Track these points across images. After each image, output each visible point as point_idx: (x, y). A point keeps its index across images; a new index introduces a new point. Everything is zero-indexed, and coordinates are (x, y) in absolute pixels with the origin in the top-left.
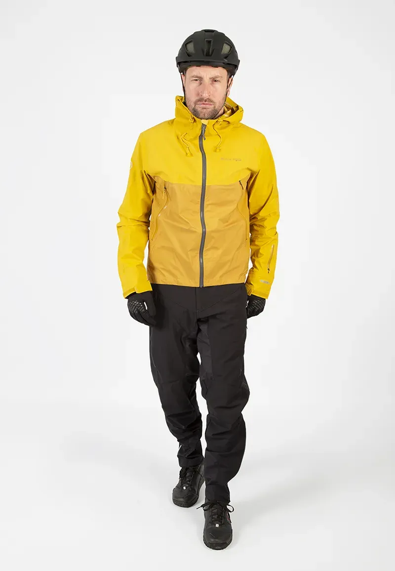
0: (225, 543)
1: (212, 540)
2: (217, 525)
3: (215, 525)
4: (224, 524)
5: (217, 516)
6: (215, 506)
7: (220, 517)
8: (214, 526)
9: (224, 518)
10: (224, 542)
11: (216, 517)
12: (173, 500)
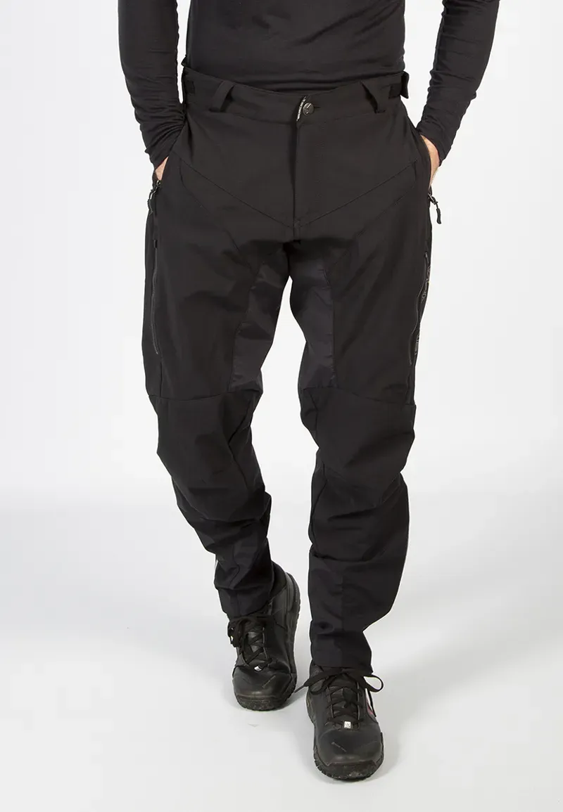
0: (371, 763)
1: (340, 758)
2: (347, 725)
3: (342, 724)
4: (362, 720)
5: (345, 703)
6: (338, 681)
7: (352, 706)
8: (340, 727)
9: (362, 707)
10: (368, 760)
11: (342, 705)
12: (238, 697)
